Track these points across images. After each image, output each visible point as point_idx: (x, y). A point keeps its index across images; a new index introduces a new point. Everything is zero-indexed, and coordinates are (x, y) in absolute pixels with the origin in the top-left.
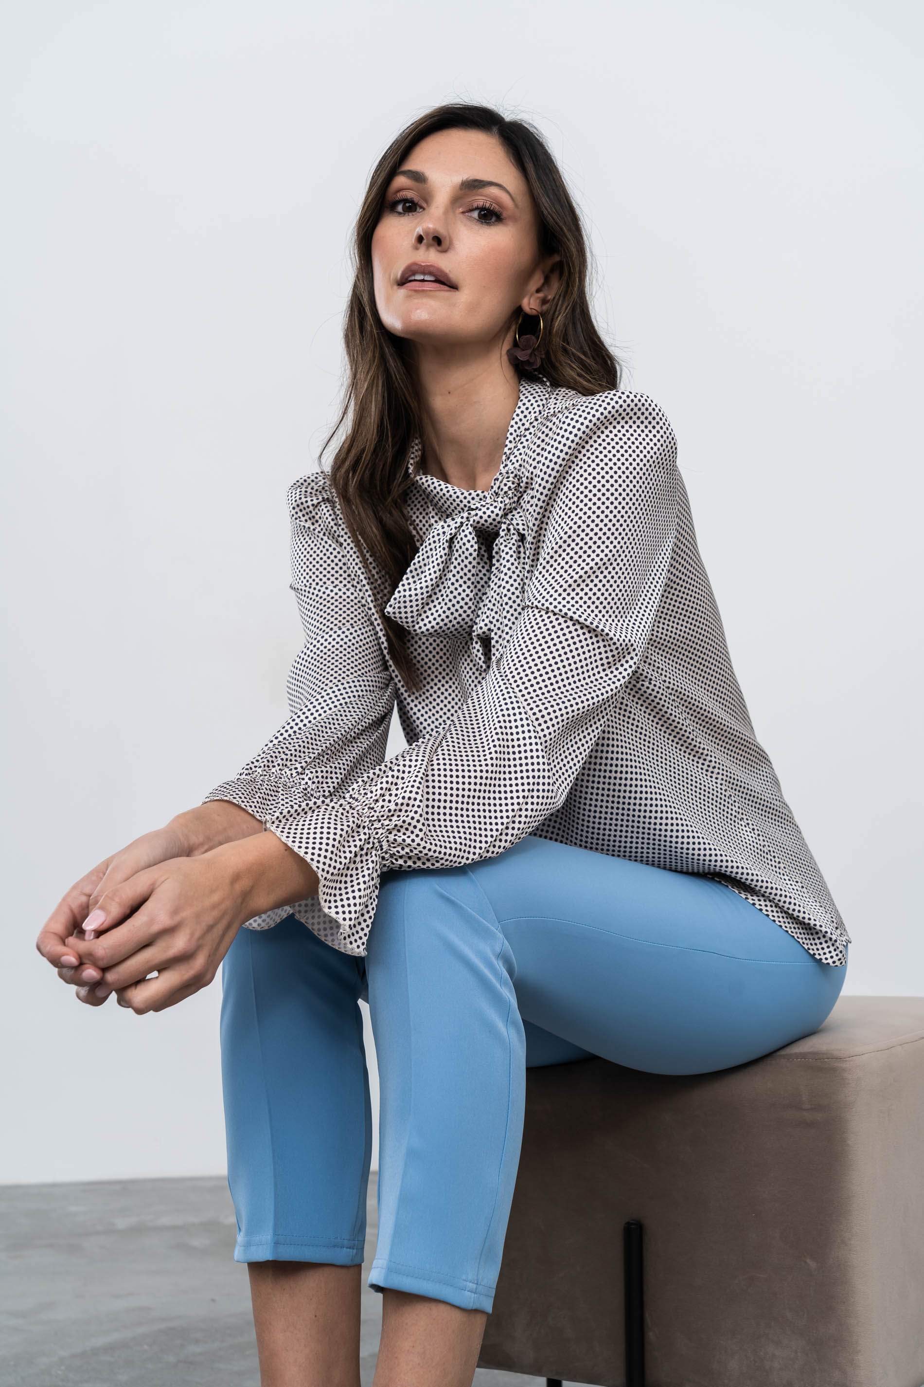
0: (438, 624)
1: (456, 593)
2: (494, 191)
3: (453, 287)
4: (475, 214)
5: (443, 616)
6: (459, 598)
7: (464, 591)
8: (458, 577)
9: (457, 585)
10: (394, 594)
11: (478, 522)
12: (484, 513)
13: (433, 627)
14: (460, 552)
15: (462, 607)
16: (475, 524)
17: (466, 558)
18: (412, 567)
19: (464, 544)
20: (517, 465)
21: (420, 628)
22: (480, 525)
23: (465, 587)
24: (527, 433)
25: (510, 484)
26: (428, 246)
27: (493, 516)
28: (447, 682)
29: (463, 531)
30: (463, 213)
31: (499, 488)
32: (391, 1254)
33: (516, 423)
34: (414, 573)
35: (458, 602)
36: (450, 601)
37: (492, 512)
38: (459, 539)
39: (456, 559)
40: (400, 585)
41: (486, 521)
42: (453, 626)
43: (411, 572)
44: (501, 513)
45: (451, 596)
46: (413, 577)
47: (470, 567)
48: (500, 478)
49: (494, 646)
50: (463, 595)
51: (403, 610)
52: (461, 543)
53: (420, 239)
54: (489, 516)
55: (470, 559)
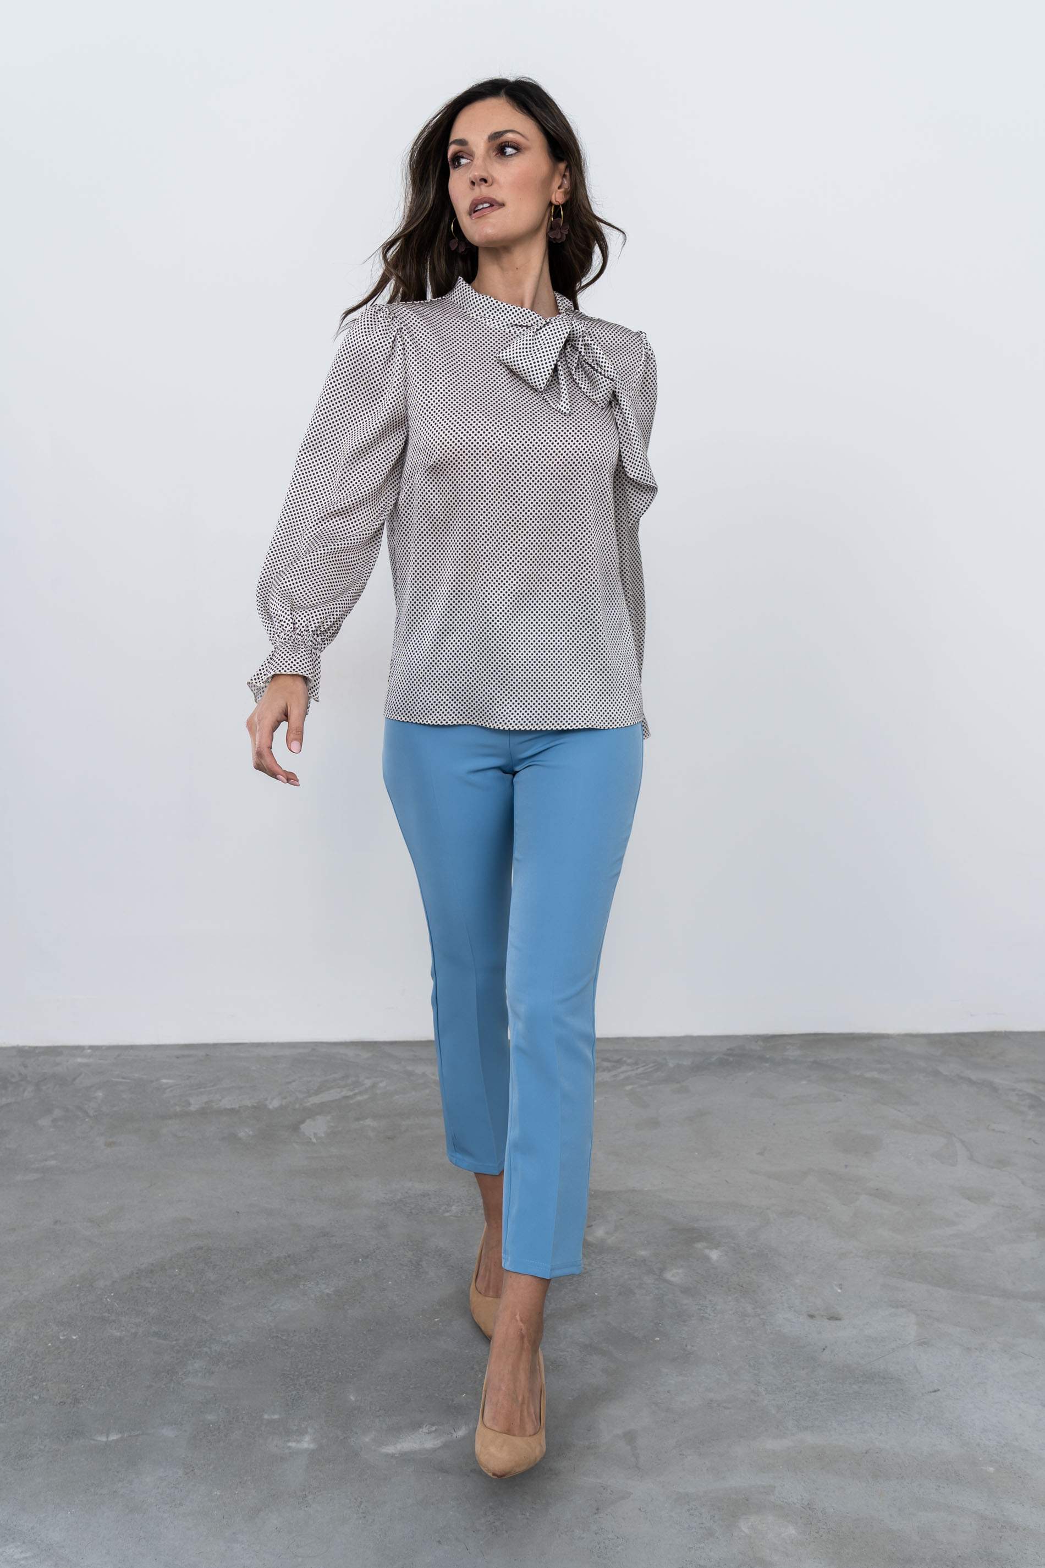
2: (512, 135)
3: (502, 205)
26: (479, 185)
53: (473, 182)
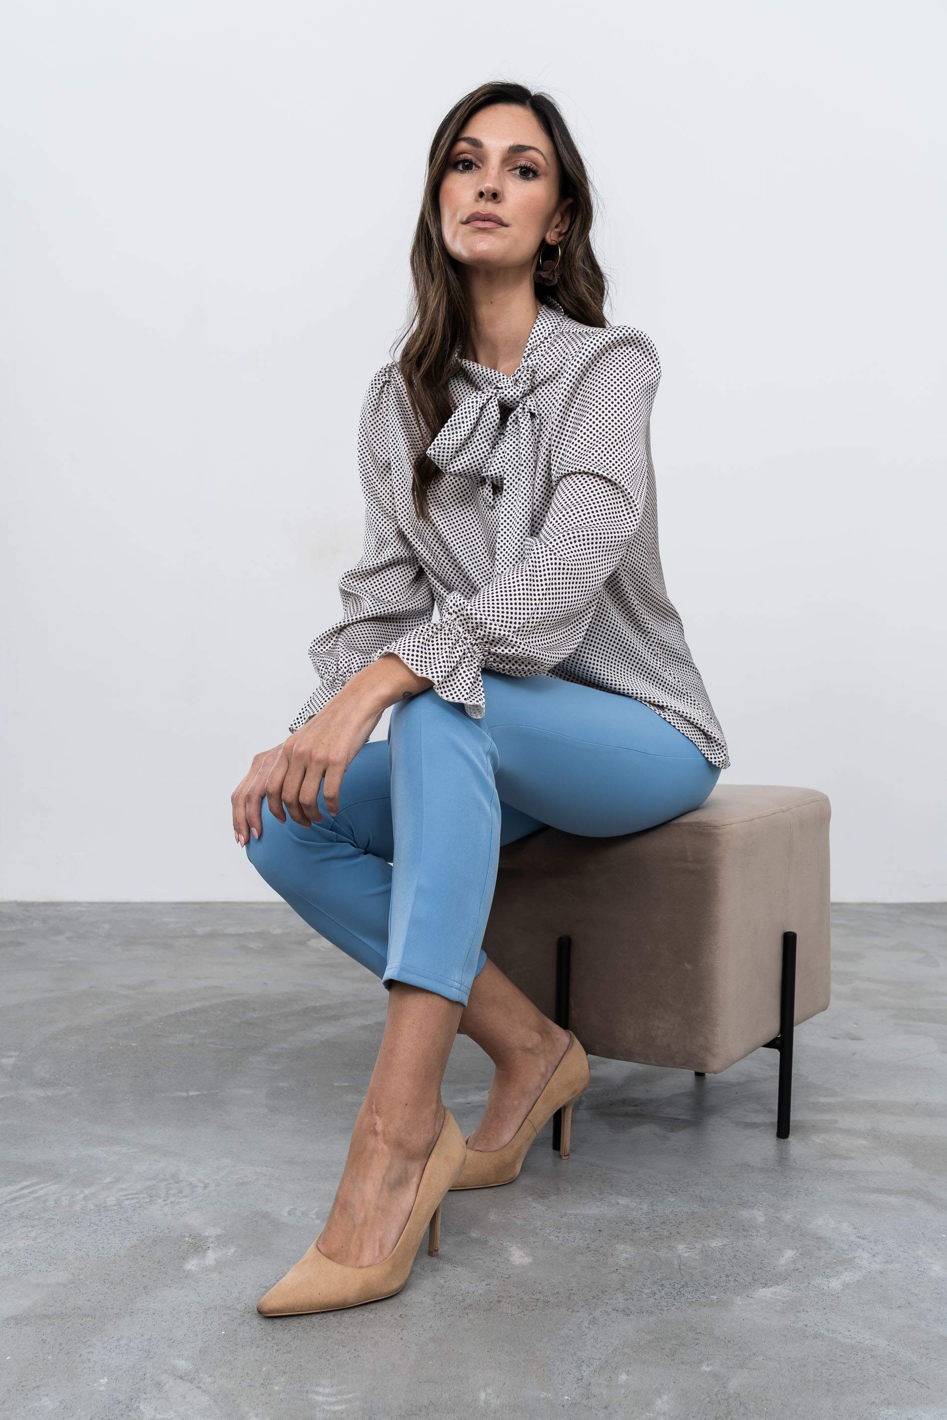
0: (463, 468)
1: (479, 447)
2: (532, 154)
3: (505, 225)
4: (518, 171)
5: (468, 463)
6: (481, 451)
7: (485, 447)
8: (482, 435)
9: (480, 441)
10: (433, 441)
11: (503, 399)
12: (509, 393)
13: (459, 470)
14: (487, 417)
15: (481, 458)
16: (500, 399)
17: (491, 423)
18: (449, 423)
19: (491, 413)
20: (534, 362)
21: (450, 469)
22: (503, 401)
23: (486, 444)
24: (545, 341)
25: (528, 376)
26: (487, 200)
27: (515, 396)
28: (466, 508)
29: (492, 403)
30: (509, 170)
31: (520, 376)
32: (403, 958)
33: (536, 331)
34: (450, 428)
35: (480, 454)
36: (474, 452)
37: (515, 393)
38: (487, 408)
39: (483, 422)
40: (439, 435)
41: (509, 399)
42: (473, 471)
43: (448, 426)
44: (520, 395)
45: (475, 449)
46: (449, 430)
47: (492, 430)
48: (522, 370)
49: (506, 490)
50: (484, 449)
51: (441, 454)
52: (489, 411)
53: (481, 194)
54: (512, 396)
55: (494, 424)
